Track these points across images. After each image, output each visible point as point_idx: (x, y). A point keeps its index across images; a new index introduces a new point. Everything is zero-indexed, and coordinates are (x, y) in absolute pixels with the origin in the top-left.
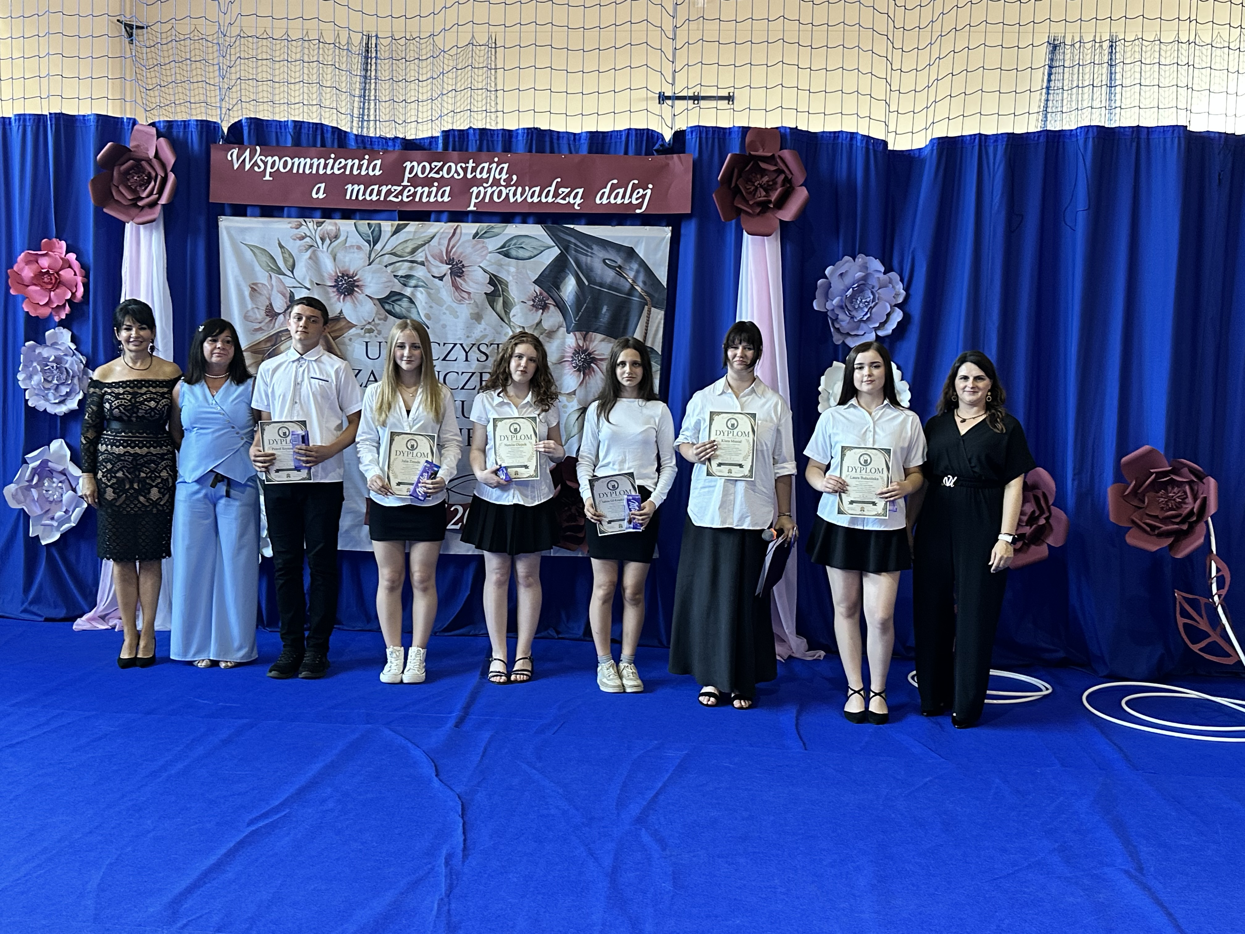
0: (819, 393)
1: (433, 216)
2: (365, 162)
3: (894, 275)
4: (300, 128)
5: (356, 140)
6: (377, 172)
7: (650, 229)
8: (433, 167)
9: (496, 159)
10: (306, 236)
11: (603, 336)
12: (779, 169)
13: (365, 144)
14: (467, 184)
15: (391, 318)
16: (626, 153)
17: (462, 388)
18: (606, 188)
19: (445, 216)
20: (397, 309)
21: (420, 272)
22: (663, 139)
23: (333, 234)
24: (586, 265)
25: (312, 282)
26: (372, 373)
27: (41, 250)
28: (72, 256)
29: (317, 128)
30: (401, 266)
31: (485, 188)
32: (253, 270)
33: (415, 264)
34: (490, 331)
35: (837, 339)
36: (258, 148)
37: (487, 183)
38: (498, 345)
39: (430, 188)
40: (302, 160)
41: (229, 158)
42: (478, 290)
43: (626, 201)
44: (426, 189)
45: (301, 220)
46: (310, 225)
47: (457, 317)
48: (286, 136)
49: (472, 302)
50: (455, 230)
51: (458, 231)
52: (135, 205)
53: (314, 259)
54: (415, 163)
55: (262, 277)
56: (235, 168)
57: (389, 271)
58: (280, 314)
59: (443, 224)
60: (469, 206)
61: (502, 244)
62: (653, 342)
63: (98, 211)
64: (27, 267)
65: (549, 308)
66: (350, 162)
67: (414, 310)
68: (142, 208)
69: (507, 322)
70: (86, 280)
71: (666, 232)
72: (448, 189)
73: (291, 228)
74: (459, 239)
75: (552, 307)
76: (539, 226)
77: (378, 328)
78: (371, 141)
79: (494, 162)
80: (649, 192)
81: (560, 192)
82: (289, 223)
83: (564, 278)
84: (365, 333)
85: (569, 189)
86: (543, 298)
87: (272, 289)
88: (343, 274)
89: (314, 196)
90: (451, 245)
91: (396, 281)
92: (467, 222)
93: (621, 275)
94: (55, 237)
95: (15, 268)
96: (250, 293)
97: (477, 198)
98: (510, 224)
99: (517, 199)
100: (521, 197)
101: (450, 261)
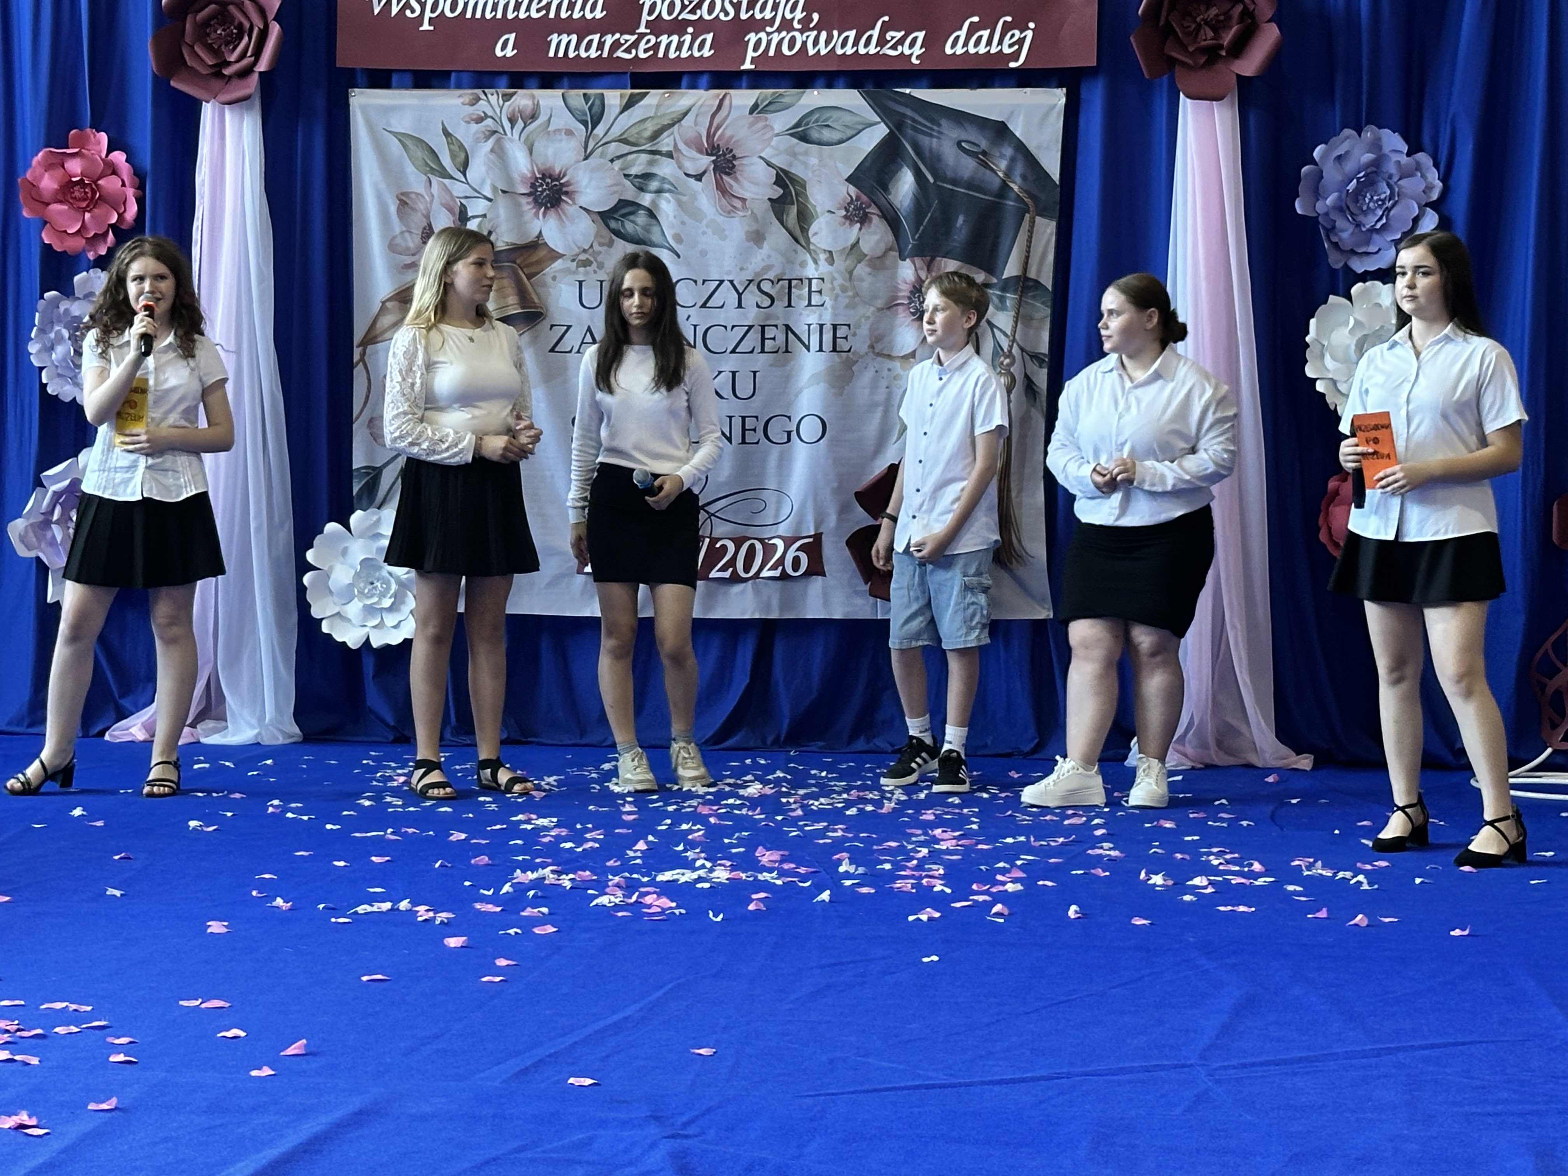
0: (1307, 346)
1: (685, 81)
3: (1423, 158)
6: (599, 14)
7: (1031, 93)
8: (687, 3)
10: (486, 116)
14: (741, 28)
15: (617, 241)
17: (733, 351)
18: (960, 29)
19: (704, 80)
20: (629, 227)
21: (666, 169)
23: (528, 112)
24: (931, 151)
25: (494, 188)
26: (589, 329)
27: (68, 148)
28: (119, 157)
30: (635, 160)
31: (768, 34)
32: (403, 171)
33: (658, 157)
34: (776, 260)
35: (1335, 261)
37: (772, 26)
38: (790, 281)
39: (680, 37)
42: (757, 194)
43: (994, 50)
44: (675, 38)
45: (479, 92)
46: (493, 99)
47: (724, 238)
49: (749, 213)
50: (721, 102)
51: (726, 102)
52: (218, 75)
53: (499, 151)
55: (415, 181)
56: (376, 13)
57: (616, 168)
59: (701, 91)
60: (743, 63)
61: (796, 121)
62: (1039, 271)
63: (161, 84)
64: (47, 176)
65: (870, 220)
67: (656, 230)
68: (230, 78)
69: (804, 244)
70: (140, 192)
71: (1058, 97)
72: (709, 37)
73: (463, 104)
74: (728, 115)
75: (876, 220)
76: (855, 91)
77: (599, 259)
80: (1029, 34)
81: (889, 38)
82: (459, 97)
83: (896, 173)
84: (578, 267)
85: (903, 33)
86: (862, 204)
87: (432, 201)
88: (543, 175)
89: (499, 53)
90: (715, 125)
91: (627, 183)
92: (739, 87)
93: (986, 166)
94: (91, 127)
95: (29, 175)
96: (398, 208)
97: (755, 49)
98: (808, 90)
99: (819, 50)
100: (826, 47)
101: (713, 150)
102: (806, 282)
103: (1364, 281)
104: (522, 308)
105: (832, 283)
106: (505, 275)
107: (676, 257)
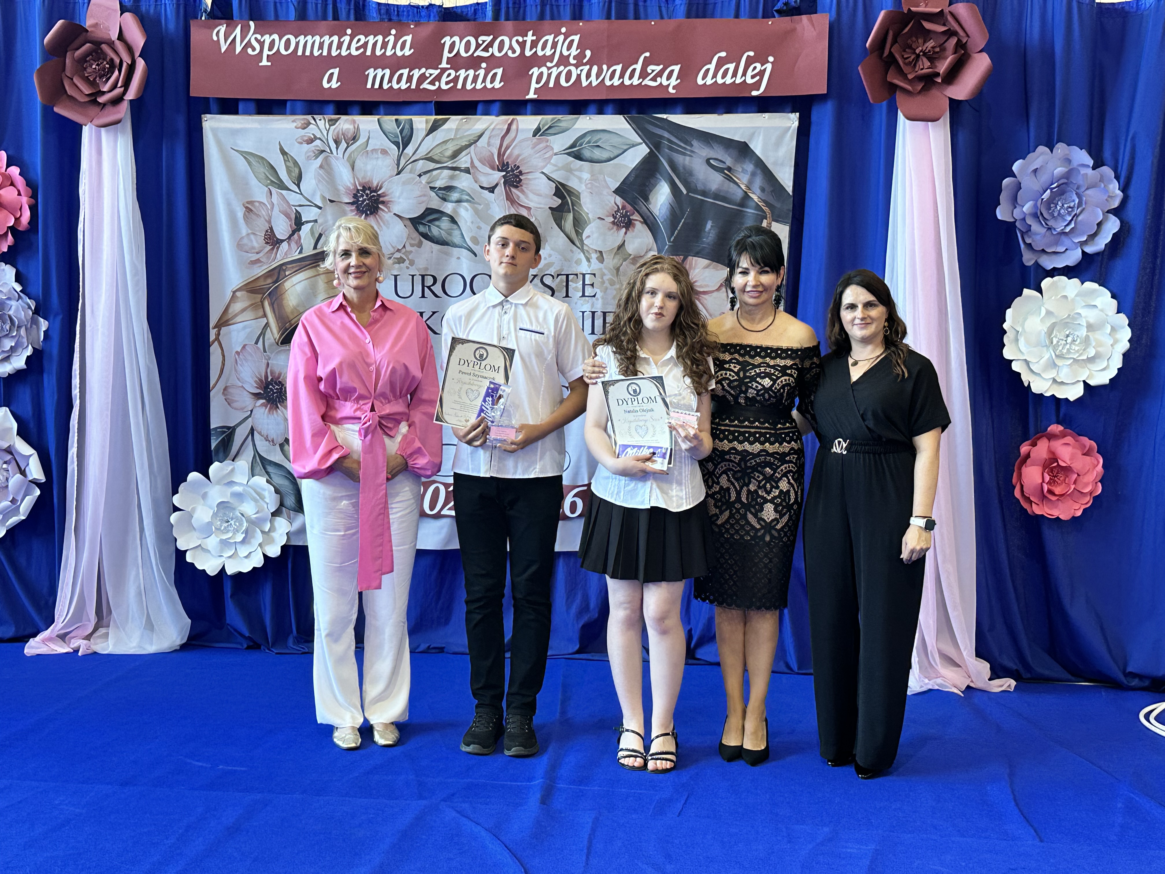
0: (1005, 332)
1: (480, 108)
2: (391, 38)
3: (1107, 171)
5: (380, 10)
6: (407, 52)
7: (769, 118)
8: (481, 42)
9: (563, 30)
10: (316, 138)
11: (706, 262)
12: (949, 29)
13: (390, 15)
14: (525, 63)
15: (426, 243)
16: (737, 15)
18: (710, 63)
19: (496, 107)
20: (435, 231)
21: (464, 182)
23: (350, 135)
24: (684, 167)
25: (323, 198)
28: (15, 171)
30: (439, 174)
31: (549, 68)
32: (247, 184)
33: (458, 172)
34: (556, 258)
35: (1028, 259)
36: (252, 23)
37: (552, 62)
38: (567, 276)
39: (475, 71)
40: (309, 37)
41: (215, 38)
42: (540, 204)
43: (739, 80)
44: (471, 72)
45: (309, 117)
46: (321, 124)
48: (288, 8)
50: (510, 125)
51: (514, 127)
52: (94, 102)
53: (326, 167)
54: (456, 39)
55: (258, 192)
56: (223, 51)
57: (424, 182)
58: (283, 241)
59: (493, 118)
60: (528, 94)
61: (572, 142)
63: (48, 111)
65: (634, 226)
66: (371, 39)
67: (456, 233)
68: (104, 105)
69: (579, 246)
70: (33, 201)
71: (792, 120)
72: (500, 71)
73: (296, 127)
74: (515, 137)
75: (638, 225)
76: (622, 116)
77: (410, 256)
78: (398, 11)
79: (561, 33)
80: (769, 66)
81: (650, 71)
82: (293, 121)
83: (655, 186)
84: (393, 264)
85: (661, 67)
86: (626, 212)
87: (272, 208)
88: (364, 187)
89: (326, 85)
90: (504, 146)
91: (433, 194)
92: (525, 114)
93: (731, 180)
96: (245, 214)
97: (538, 81)
98: (582, 116)
99: (591, 82)
100: (597, 79)
101: (503, 167)
102: (581, 277)
103: (1052, 277)
105: (602, 278)
107: (473, 256)
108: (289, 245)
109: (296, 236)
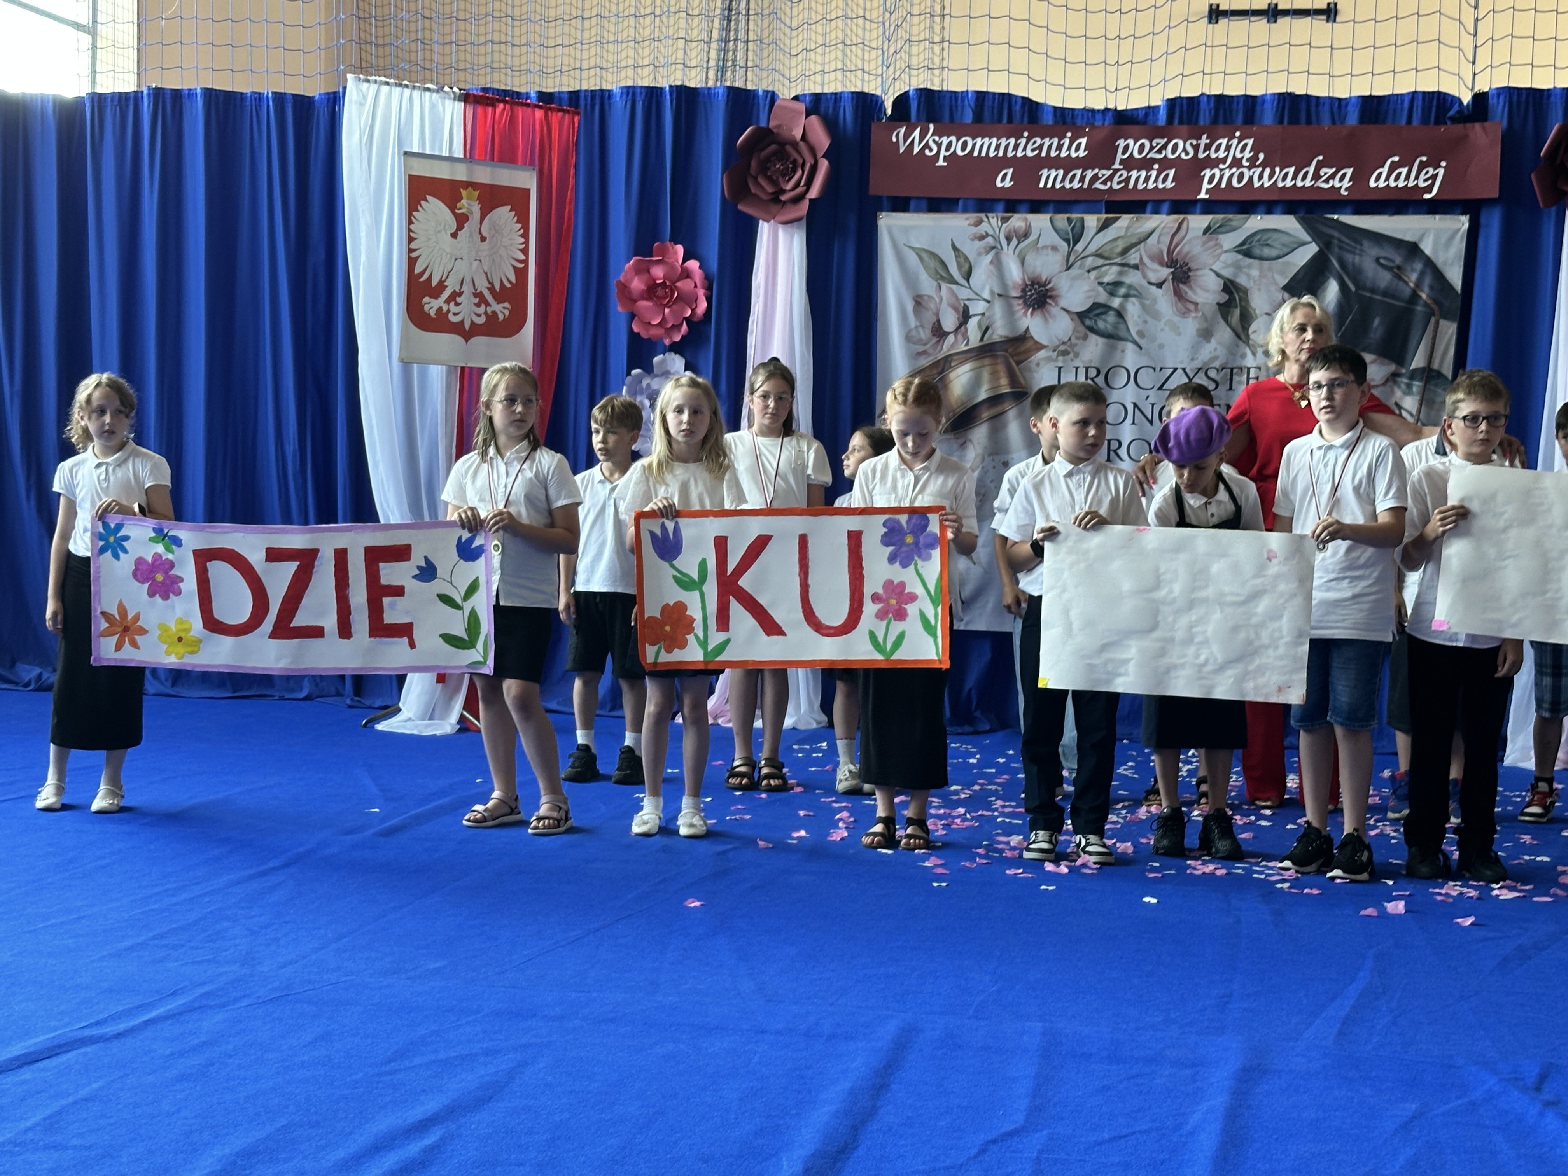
1: (1149, 207)
2: (1067, 141)
4: (983, 101)
5: (1054, 113)
6: (1082, 153)
7: (1440, 219)
8: (1154, 145)
9: (1238, 134)
10: (987, 235)
13: (1065, 119)
14: (1198, 165)
15: (1093, 338)
16: (1409, 121)
18: (1383, 166)
19: (1166, 207)
20: (1101, 325)
21: (1133, 278)
22: (1461, 103)
23: (1022, 232)
24: (1353, 266)
25: (992, 292)
27: (652, 256)
29: (1003, 100)
30: (1108, 270)
31: (1221, 170)
32: (918, 279)
33: (1126, 268)
34: (1222, 352)
36: (930, 125)
37: (1225, 163)
39: (1147, 172)
40: (986, 140)
41: (894, 139)
42: (1208, 299)
43: (1411, 184)
44: (1143, 174)
45: (982, 215)
46: (994, 221)
47: (1179, 334)
48: (964, 110)
49: (1200, 314)
50: (1180, 224)
51: (1185, 225)
52: (776, 200)
53: (997, 263)
54: (1131, 142)
55: (927, 285)
56: (901, 151)
57: (1093, 277)
58: (949, 333)
59: (1163, 216)
60: (1199, 193)
61: (1242, 240)
62: (1441, 364)
63: (726, 206)
64: (636, 277)
66: (1047, 142)
67: (1122, 326)
68: (784, 203)
69: (1244, 339)
70: (708, 292)
71: (1464, 222)
72: (1172, 172)
73: (969, 225)
74: (1186, 236)
76: (1292, 216)
78: (1073, 116)
79: (1235, 137)
80: (1441, 172)
81: (1322, 174)
82: (967, 219)
83: (1324, 281)
84: (1058, 356)
85: (1334, 169)
87: (941, 302)
88: (1032, 282)
89: (999, 184)
90: (1174, 244)
91: (1101, 289)
92: (1195, 213)
93: (1399, 278)
94: (670, 241)
95: (622, 278)
96: (914, 307)
97: (1210, 182)
98: (1253, 216)
99: (1263, 183)
100: (1269, 181)
101: (1172, 263)
102: (1246, 370)
104: (1012, 388)
106: (999, 361)
107: (1138, 349)
108: (956, 337)
109: (963, 328)
